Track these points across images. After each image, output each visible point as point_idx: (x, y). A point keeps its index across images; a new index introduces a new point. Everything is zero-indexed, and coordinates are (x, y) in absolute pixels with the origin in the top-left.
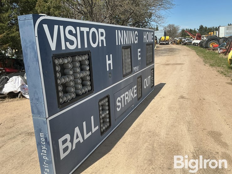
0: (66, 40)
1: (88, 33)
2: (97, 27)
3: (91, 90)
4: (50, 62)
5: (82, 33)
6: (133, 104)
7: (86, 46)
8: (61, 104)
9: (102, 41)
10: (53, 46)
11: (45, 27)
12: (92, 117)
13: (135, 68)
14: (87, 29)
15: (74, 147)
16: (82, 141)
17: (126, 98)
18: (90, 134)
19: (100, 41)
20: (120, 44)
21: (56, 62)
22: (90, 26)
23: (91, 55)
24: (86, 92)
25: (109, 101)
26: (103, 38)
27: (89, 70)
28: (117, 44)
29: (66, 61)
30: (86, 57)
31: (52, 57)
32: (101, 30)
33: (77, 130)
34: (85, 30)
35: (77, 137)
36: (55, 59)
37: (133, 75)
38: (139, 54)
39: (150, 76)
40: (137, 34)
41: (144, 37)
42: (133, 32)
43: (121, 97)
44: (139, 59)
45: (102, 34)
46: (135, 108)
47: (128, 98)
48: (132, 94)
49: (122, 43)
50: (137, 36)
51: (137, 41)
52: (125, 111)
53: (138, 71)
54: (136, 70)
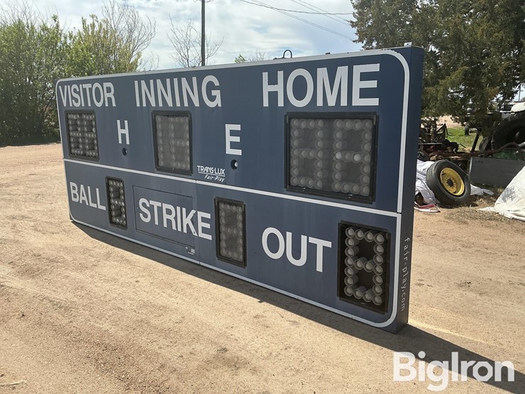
0: (73, 98)
1: (91, 89)
2: (101, 81)
3: (98, 157)
4: (64, 116)
5: (84, 90)
6: (194, 248)
7: (90, 105)
8: (71, 154)
9: (110, 99)
11: (60, 88)
12: (97, 189)
13: (202, 169)
14: (90, 85)
15: (81, 202)
16: (87, 203)
17: (165, 216)
18: (95, 206)
19: (106, 100)
20: (144, 105)
21: (69, 116)
22: (92, 82)
24: (92, 156)
25: (123, 189)
26: (111, 95)
27: (96, 133)
28: (138, 105)
29: (75, 117)
30: (93, 116)
31: (65, 112)
32: (106, 85)
33: (82, 188)
34: (87, 86)
35: (83, 195)
36: (67, 114)
37: (194, 181)
38: (229, 139)
39: (329, 244)
40: (217, 83)
41: (267, 88)
42: (194, 79)
43: (152, 202)
44: (229, 151)
45: (109, 90)
46: (201, 264)
47: (172, 217)
48: (187, 221)
49: (153, 104)
50: (216, 88)
51: (218, 102)
52: (163, 238)
53: (220, 183)
54: (213, 178)
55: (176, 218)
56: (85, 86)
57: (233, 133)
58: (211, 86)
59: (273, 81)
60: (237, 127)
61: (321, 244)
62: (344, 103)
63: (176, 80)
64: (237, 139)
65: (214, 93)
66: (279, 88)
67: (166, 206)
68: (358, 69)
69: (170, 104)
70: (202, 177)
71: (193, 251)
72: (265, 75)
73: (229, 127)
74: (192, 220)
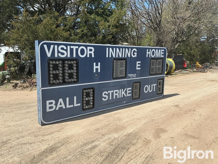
0: (58, 52)
1: (77, 50)
2: (86, 46)
3: (77, 81)
4: (46, 62)
5: (72, 50)
6: (125, 101)
7: (74, 56)
8: (50, 83)
9: (91, 54)
10: (49, 55)
11: (45, 46)
12: (75, 97)
13: (129, 75)
14: (77, 47)
15: (57, 109)
16: (64, 107)
17: (115, 94)
18: (72, 106)
19: (88, 54)
21: (51, 62)
22: (79, 46)
23: (78, 61)
24: (71, 81)
25: (93, 91)
27: (76, 69)
28: (107, 56)
29: (57, 63)
30: (75, 62)
31: (48, 60)
33: (61, 100)
34: (75, 48)
35: (61, 104)
36: (50, 61)
37: (127, 79)
38: (137, 65)
39: (156, 84)
40: (136, 51)
41: (148, 53)
42: (130, 49)
43: (109, 92)
44: (137, 69)
45: (91, 50)
46: (127, 104)
47: (117, 94)
48: (123, 93)
49: (114, 56)
50: (136, 52)
51: (136, 56)
52: (113, 103)
53: (135, 78)
54: (132, 77)
55: (119, 94)
56: (72, 47)
57: (139, 64)
58: (134, 51)
59: (149, 51)
60: (140, 62)
61: (155, 85)
62: (159, 56)
63: (124, 49)
64: (140, 65)
65: (135, 53)
66: (149, 53)
67: (115, 91)
68: (162, 50)
69: (121, 56)
70: (130, 78)
71: (125, 102)
72: (147, 50)
73: (138, 62)
74: (125, 92)
